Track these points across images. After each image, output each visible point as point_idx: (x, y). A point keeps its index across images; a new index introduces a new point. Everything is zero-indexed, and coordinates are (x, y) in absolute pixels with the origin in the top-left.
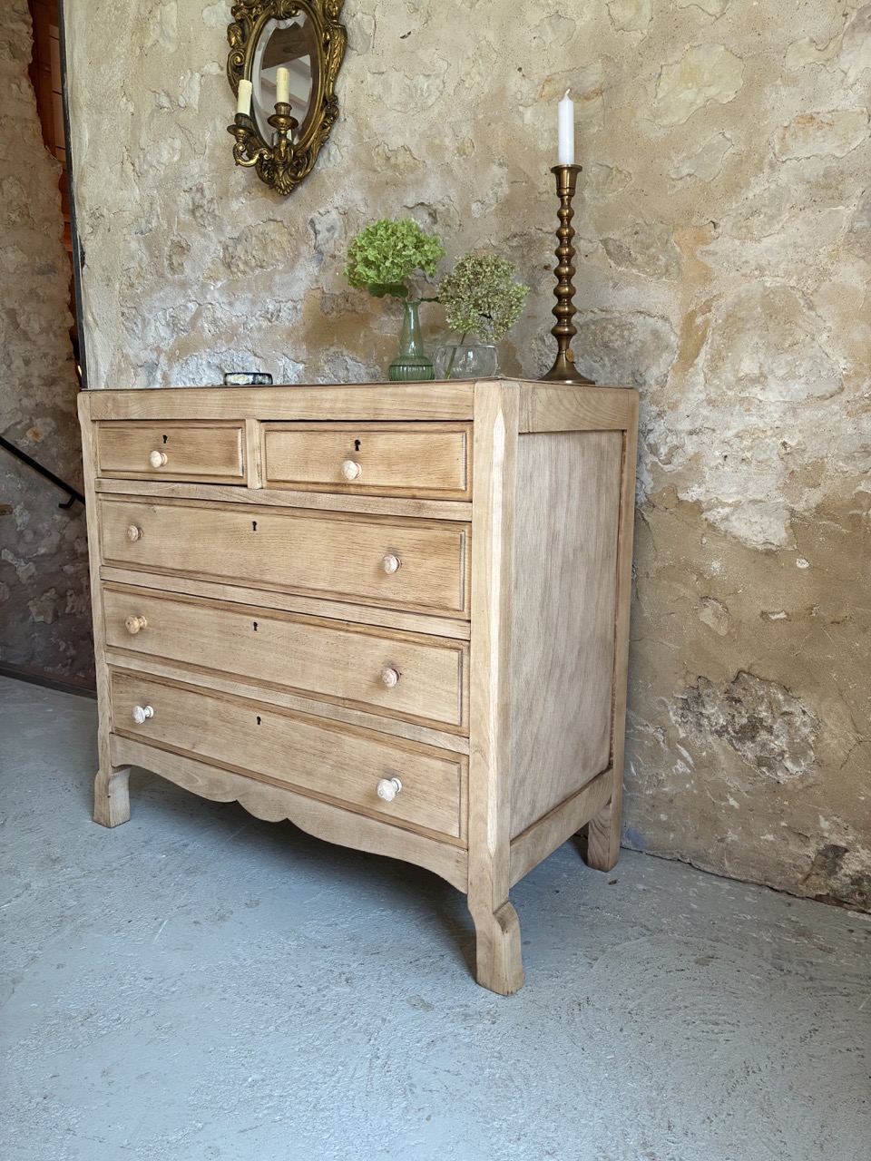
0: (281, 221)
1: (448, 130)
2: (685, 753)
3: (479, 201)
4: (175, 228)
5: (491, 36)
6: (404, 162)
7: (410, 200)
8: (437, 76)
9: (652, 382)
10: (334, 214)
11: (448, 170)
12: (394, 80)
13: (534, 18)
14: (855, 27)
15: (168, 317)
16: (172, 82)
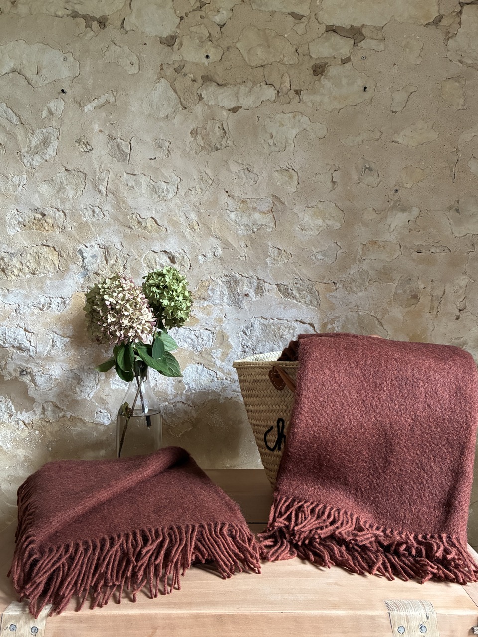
0: (54, 247)
1: (182, 214)
3: (203, 255)
5: (208, 171)
6: (151, 226)
7: (157, 248)
8: (174, 185)
10: (96, 247)
11: (183, 236)
12: (143, 180)
13: (234, 168)
14: (393, 207)
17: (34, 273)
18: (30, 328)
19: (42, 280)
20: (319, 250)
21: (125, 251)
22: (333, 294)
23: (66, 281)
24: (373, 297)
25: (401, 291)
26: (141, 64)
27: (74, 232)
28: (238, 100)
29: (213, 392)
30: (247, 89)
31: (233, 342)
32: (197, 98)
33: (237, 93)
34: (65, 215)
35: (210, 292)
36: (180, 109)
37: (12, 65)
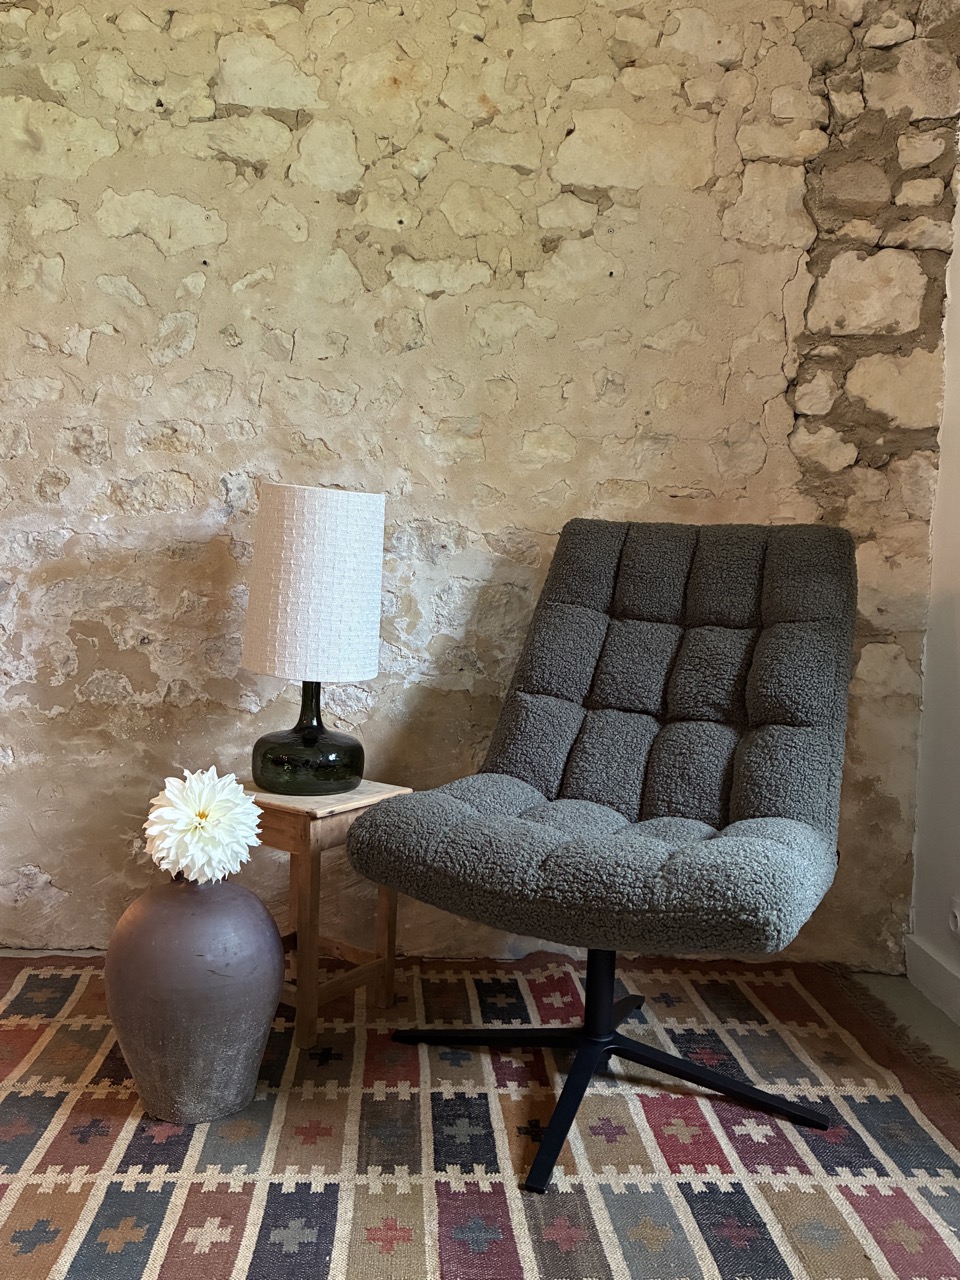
0: (187, 474)
1: (360, 436)
3: (387, 491)
4: (50, 458)
5: (398, 379)
6: (319, 450)
7: (326, 480)
8: (350, 395)
10: (244, 477)
11: (360, 464)
12: (311, 387)
13: (432, 375)
14: (643, 438)
15: (31, 539)
16: (54, 329)
17: (160, 509)
19: (171, 518)
20: (541, 490)
23: (204, 520)
26: (311, 229)
27: (215, 454)
28: (440, 281)
29: (396, 673)
30: (453, 266)
31: (425, 610)
32: (384, 277)
33: (439, 272)
34: (204, 432)
35: (394, 542)
36: (362, 292)
37: (137, 223)
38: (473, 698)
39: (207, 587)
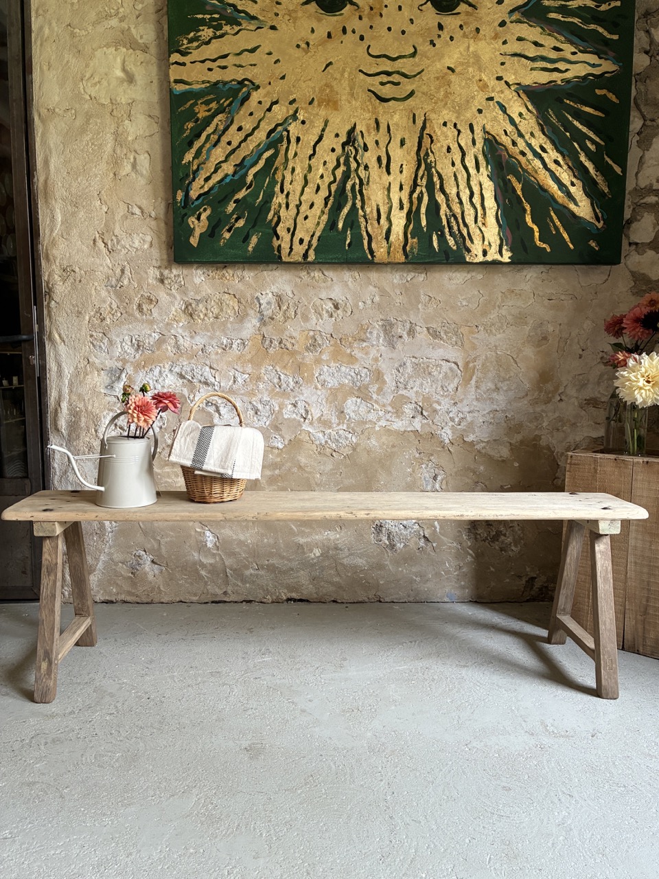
0: (234, 295)
2: (471, 552)
3: (363, 302)
4: (145, 287)
6: (319, 276)
7: (323, 296)
9: (451, 390)
10: (270, 295)
11: (346, 285)
15: (134, 340)
16: (144, 201)
17: (217, 318)
18: (215, 366)
19: (224, 324)
20: (464, 297)
21: (296, 298)
22: (476, 336)
23: (245, 324)
24: (509, 339)
25: (534, 333)
27: (251, 281)
31: (387, 378)
35: (368, 335)
38: (421, 435)
39: (249, 368)
